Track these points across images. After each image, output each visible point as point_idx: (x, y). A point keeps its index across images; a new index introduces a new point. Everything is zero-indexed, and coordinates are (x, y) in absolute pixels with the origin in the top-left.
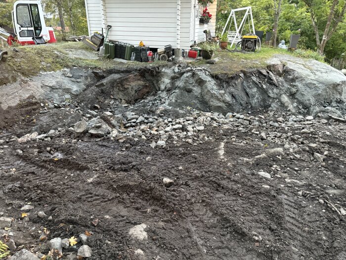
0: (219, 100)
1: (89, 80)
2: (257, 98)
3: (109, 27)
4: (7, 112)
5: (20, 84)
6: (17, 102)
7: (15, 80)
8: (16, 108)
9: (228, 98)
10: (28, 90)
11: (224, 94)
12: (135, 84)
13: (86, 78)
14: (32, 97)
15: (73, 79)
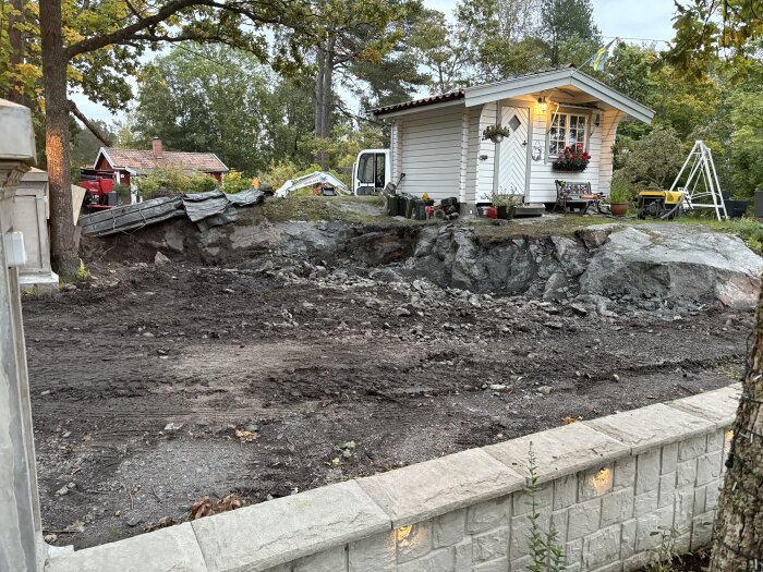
0: (463, 272)
1: (345, 236)
2: (521, 277)
3: (403, 175)
4: (235, 251)
5: (261, 228)
6: (249, 244)
7: (257, 223)
8: (244, 249)
9: (476, 271)
10: (265, 235)
11: (473, 265)
12: (388, 246)
13: (341, 234)
14: (267, 242)
15: (325, 233)
